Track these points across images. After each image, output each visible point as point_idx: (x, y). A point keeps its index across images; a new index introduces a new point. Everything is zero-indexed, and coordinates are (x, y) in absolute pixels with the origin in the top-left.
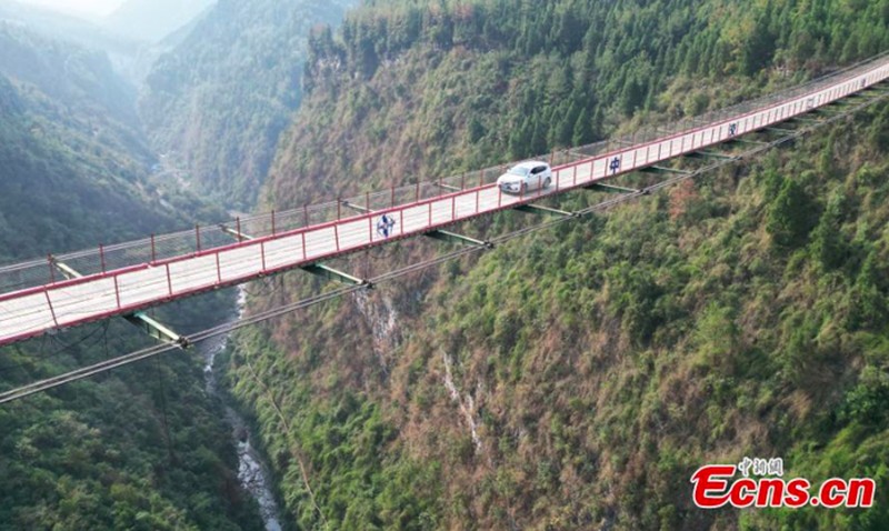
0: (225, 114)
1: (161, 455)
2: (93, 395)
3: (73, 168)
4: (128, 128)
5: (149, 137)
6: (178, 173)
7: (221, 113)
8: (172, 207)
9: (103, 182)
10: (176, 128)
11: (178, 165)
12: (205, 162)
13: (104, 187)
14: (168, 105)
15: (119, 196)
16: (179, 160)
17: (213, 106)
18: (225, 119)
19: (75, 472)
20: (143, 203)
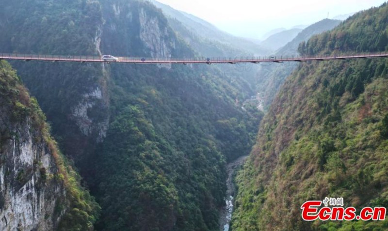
0: (282, 78)
1: (183, 177)
2: (171, 152)
3: (212, 90)
4: (247, 81)
5: (256, 86)
6: (261, 100)
7: (280, 78)
8: (245, 110)
9: (221, 97)
10: (266, 84)
11: (263, 98)
12: (269, 97)
13: (220, 98)
14: (266, 74)
15: (224, 102)
16: (263, 96)
17: (278, 75)
18: (281, 80)
19: (152, 167)
20: (234, 106)
